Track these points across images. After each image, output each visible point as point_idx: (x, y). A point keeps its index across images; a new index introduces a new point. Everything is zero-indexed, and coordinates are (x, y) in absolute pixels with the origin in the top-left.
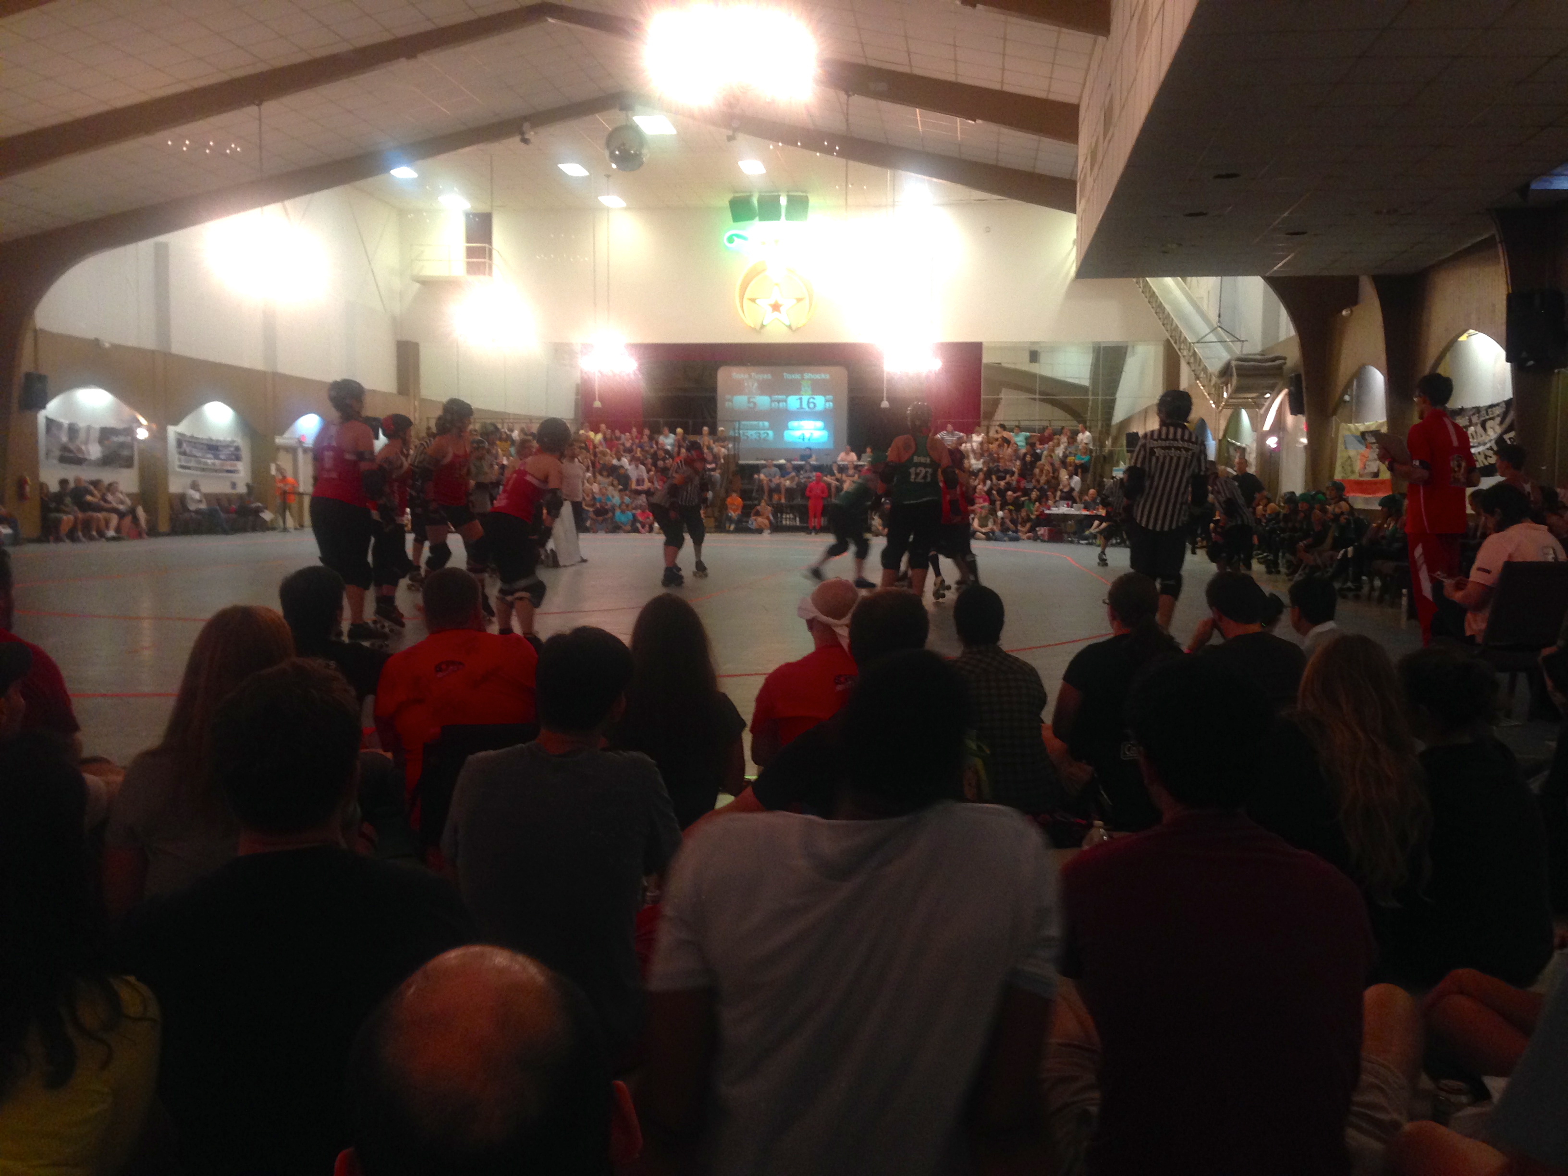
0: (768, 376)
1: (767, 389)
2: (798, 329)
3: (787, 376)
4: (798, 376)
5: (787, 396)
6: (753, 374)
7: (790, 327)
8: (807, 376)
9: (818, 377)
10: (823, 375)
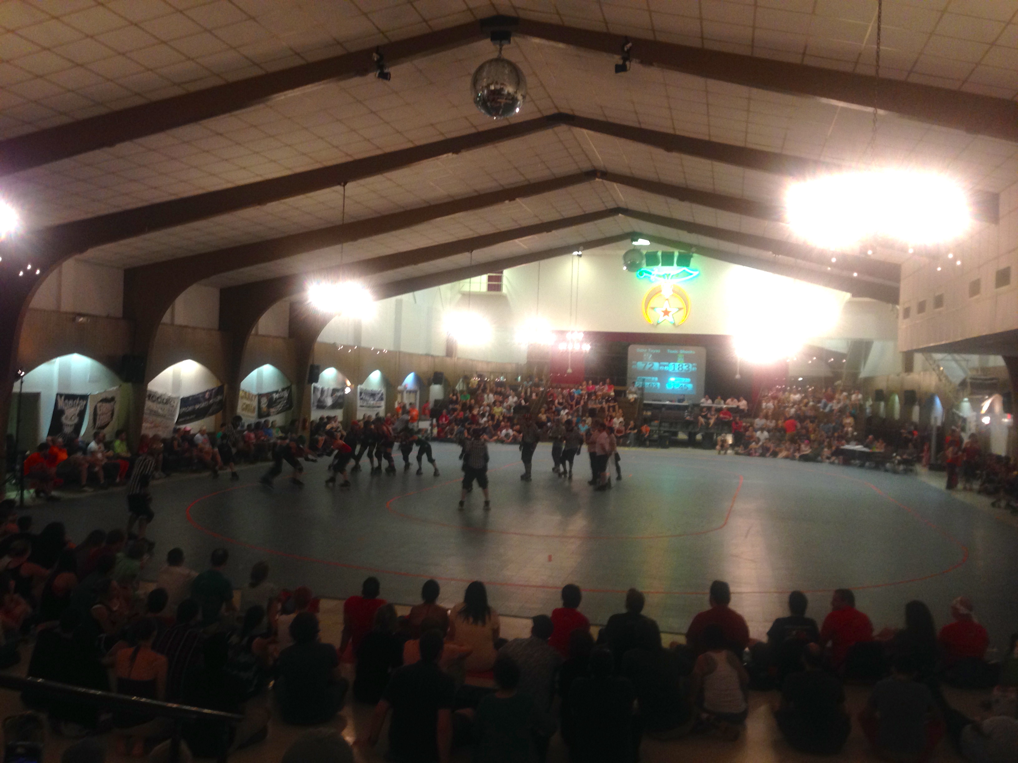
0: (658, 351)
1: (658, 358)
2: (679, 326)
3: (669, 351)
4: (675, 352)
5: (669, 363)
6: (649, 350)
7: (674, 324)
8: (682, 352)
9: (686, 352)
10: (691, 351)
